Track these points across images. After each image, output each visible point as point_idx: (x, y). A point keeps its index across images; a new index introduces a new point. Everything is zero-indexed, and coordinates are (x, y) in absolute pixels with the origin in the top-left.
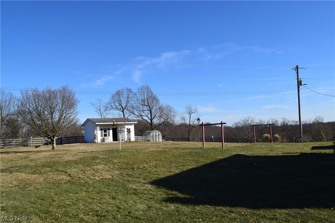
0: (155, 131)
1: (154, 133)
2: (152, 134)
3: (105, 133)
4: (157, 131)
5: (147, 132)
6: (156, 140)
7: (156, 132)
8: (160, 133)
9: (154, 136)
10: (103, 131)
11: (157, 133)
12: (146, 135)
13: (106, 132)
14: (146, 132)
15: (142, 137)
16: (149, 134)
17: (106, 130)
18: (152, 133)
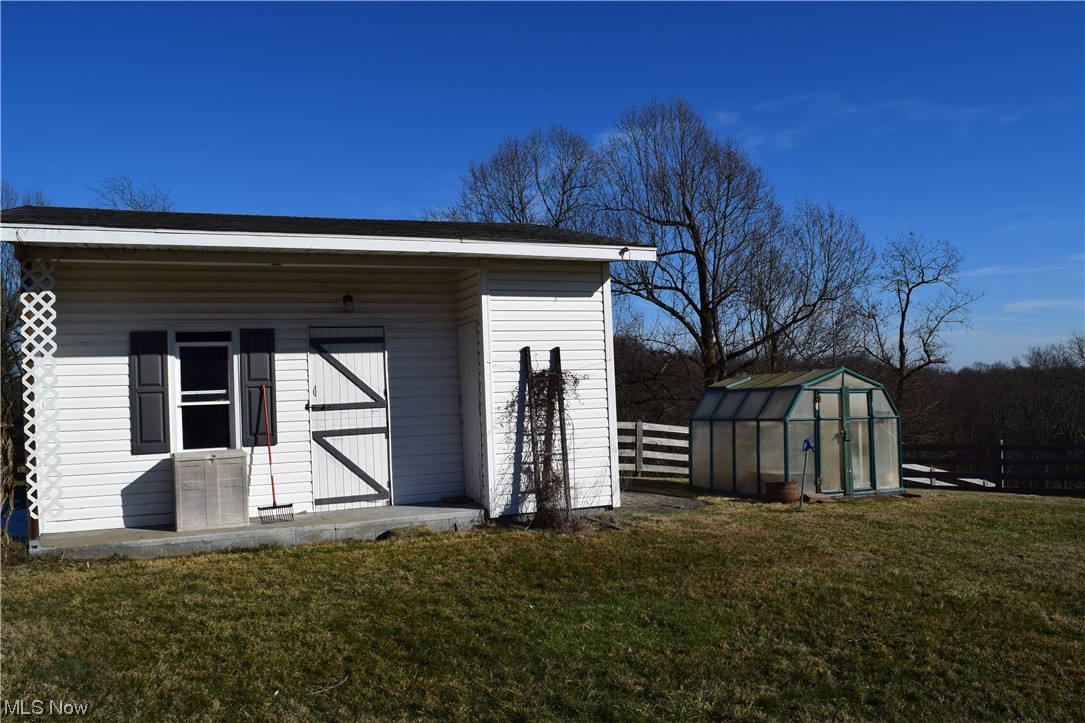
0: (835, 383)
1: (830, 404)
2: (802, 408)
3: (209, 398)
4: (851, 381)
5: (747, 392)
6: (845, 480)
7: (843, 393)
8: (881, 403)
9: (829, 431)
10: (174, 365)
11: (857, 402)
12: (734, 420)
13: (223, 382)
14: (731, 384)
15: (685, 430)
16: (775, 410)
17: (223, 357)
18: (805, 397)
